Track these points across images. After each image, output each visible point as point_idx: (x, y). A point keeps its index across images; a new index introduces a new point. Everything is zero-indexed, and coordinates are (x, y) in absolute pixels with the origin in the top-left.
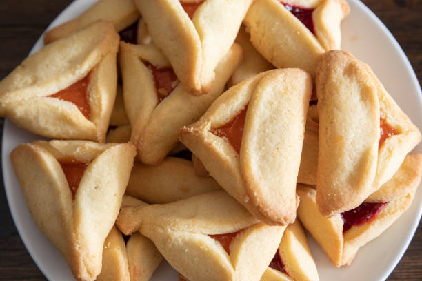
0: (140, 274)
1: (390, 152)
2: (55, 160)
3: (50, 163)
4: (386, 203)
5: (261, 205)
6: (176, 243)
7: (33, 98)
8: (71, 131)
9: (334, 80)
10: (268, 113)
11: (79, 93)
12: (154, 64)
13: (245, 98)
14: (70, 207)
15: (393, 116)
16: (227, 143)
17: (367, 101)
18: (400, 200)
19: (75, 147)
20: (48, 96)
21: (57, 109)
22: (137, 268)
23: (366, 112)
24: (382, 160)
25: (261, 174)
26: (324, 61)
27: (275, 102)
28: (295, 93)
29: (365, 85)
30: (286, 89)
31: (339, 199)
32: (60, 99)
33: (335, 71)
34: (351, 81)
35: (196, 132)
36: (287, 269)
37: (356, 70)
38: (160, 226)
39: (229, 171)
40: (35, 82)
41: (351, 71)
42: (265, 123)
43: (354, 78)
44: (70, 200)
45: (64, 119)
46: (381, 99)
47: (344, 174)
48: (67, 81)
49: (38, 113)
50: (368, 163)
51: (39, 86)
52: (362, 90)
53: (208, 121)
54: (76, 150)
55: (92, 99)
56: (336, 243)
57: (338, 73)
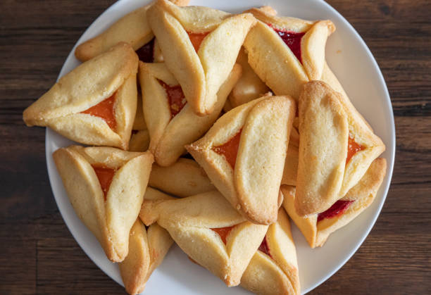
0: (158, 255)
1: (355, 167)
2: (89, 165)
3: (85, 168)
4: (352, 201)
5: (250, 212)
6: (185, 236)
7: (70, 115)
8: (101, 142)
9: (313, 109)
10: (257, 138)
11: (106, 109)
12: (168, 84)
13: (240, 124)
14: (103, 205)
15: (360, 136)
16: (225, 161)
17: (339, 128)
18: (364, 199)
19: (105, 156)
20: (81, 112)
21: (90, 124)
22: (156, 251)
23: (337, 136)
24: (347, 174)
25: (250, 188)
26: (306, 92)
27: (264, 128)
28: (280, 119)
29: (337, 113)
30: (273, 116)
31: (312, 206)
32: (92, 115)
33: (314, 101)
34: (326, 110)
35: (201, 150)
36: (271, 253)
37: (331, 100)
38: (172, 221)
39: (225, 184)
40: (71, 101)
41: (327, 101)
42: (255, 145)
43: (329, 107)
44: (103, 200)
45: (95, 132)
46: (350, 123)
47: (317, 186)
48: (97, 99)
49: (74, 127)
50: (335, 179)
51: (74, 105)
52: (334, 118)
53: (210, 141)
54: (105, 159)
55: (118, 116)
56: (311, 232)
57: (316, 102)
